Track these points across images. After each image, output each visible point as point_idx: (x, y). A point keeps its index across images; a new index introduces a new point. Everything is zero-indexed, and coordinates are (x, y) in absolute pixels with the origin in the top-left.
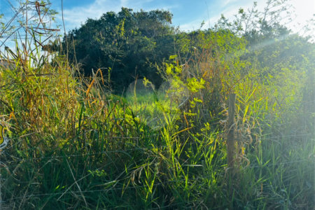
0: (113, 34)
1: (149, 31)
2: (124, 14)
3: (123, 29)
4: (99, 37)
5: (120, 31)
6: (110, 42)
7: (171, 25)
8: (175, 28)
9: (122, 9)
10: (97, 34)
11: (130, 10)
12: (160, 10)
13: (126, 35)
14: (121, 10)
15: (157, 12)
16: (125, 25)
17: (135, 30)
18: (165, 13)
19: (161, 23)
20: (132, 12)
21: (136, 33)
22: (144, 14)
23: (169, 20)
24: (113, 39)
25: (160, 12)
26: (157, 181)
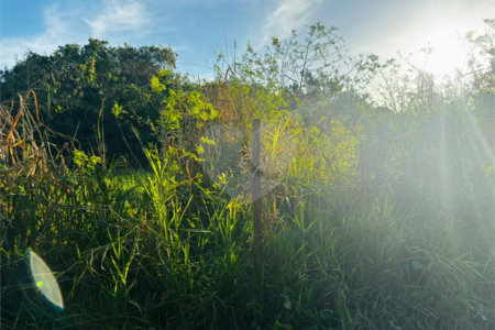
0: (75, 77)
1: (140, 77)
2: (94, 49)
3: (93, 70)
4: (50, 81)
5: (87, 74)
6: (70, 91)
7: (175, 71)
8: (182, 75)
9: (90, 40)
10: (47, 76)
11: (103, 42)
12: (156, 46)
13: (98, 80)
14: (88, 43)
15: (152, 49)
16: (97, 66)
17: (115, 74)
18: (165, 50)
19: (158, 67)
20: (107, 46)
21: (116, 78)
22: (131, 49)
23: (172, 62)
24: (75, 87)
25: (157, 50)
26: (134, 264)
